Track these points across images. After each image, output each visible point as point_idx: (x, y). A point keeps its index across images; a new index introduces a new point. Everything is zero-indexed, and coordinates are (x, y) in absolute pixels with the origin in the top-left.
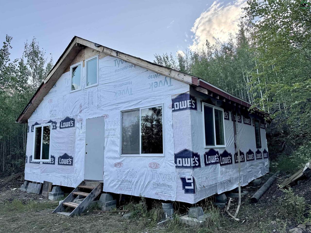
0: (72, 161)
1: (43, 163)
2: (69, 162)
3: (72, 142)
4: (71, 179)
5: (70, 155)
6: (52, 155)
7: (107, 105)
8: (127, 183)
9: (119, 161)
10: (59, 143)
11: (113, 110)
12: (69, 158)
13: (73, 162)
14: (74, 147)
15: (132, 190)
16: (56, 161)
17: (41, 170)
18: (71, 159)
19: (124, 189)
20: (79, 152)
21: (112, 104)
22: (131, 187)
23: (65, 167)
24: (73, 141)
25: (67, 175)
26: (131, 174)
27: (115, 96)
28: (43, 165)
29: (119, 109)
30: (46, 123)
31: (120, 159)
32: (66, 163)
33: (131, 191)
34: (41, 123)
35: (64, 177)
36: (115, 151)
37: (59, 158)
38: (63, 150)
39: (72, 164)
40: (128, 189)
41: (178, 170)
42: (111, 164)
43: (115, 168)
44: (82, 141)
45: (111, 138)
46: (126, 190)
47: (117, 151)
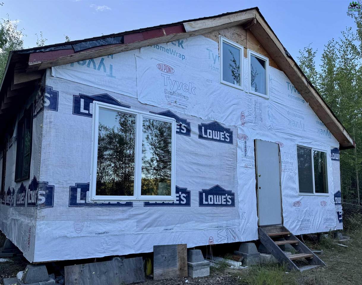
0: (233, 200)
1: (147, 204)
2: (227, 201)
3: (230, 167)
4: (233, 229)
5: (227, 189)
6: (181, 186)
7: (279, 131)
8: (306, 222)
9: (298, 199)
10: (198, 164)
11: (287, 140)
12: (226, 195)
13: (236, 201)
14: (234, 176)
15: (310, 228)
16: (194, 200)
17: (139, 222)
18: (231, 196)
19: (303, 229)
20: (245, 184)
21: (285, 132)
22: (310, 226)
23: (219, 210)
24: (232, 166)
25: (225, 222)
26: (309, 213)
27: (289, 124)
28: (148, 208)
29: (294, 142)
30: (150, 112)
31: (298, 198)
32: (220, 203)
33: (310, 230)
34: (130, 104)
35: (217, 227)
36: (293, 189)
37: (201, 194)
38: (210, 179)
39: (233, 205)
40: (307, 228)
41: (337, 206)
42: (291, 203)
43: (295, 208)
44: (248, 169)
45: (289, 173)
46: (306, 229)
47: (295, 189)
